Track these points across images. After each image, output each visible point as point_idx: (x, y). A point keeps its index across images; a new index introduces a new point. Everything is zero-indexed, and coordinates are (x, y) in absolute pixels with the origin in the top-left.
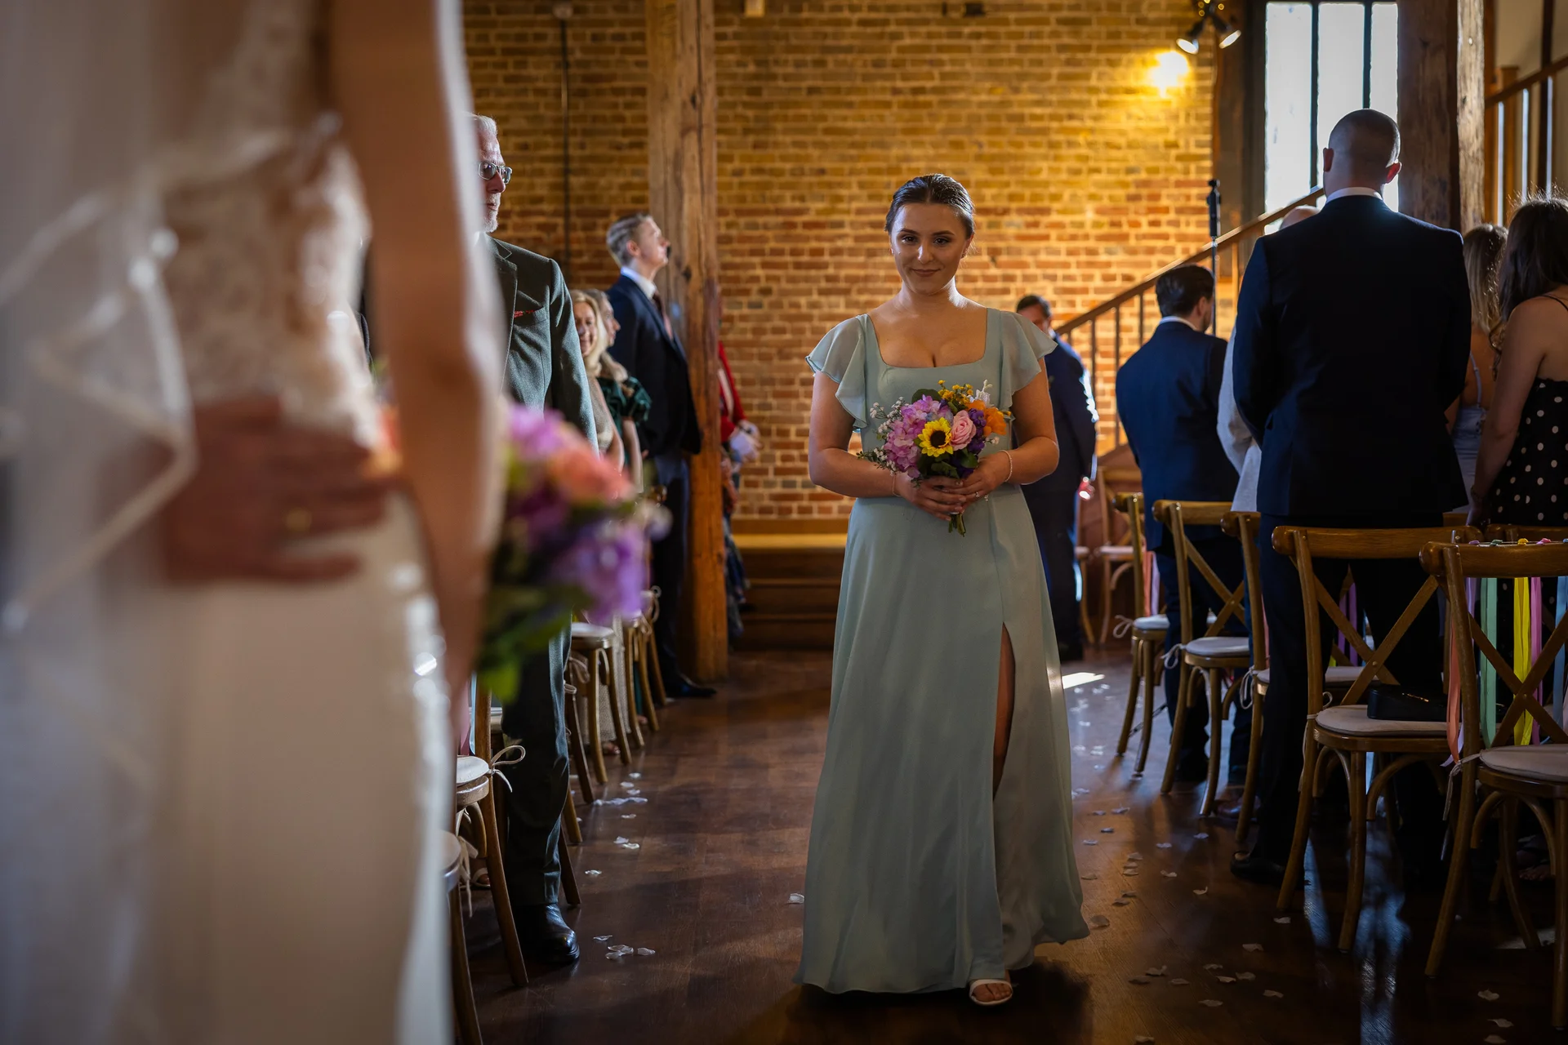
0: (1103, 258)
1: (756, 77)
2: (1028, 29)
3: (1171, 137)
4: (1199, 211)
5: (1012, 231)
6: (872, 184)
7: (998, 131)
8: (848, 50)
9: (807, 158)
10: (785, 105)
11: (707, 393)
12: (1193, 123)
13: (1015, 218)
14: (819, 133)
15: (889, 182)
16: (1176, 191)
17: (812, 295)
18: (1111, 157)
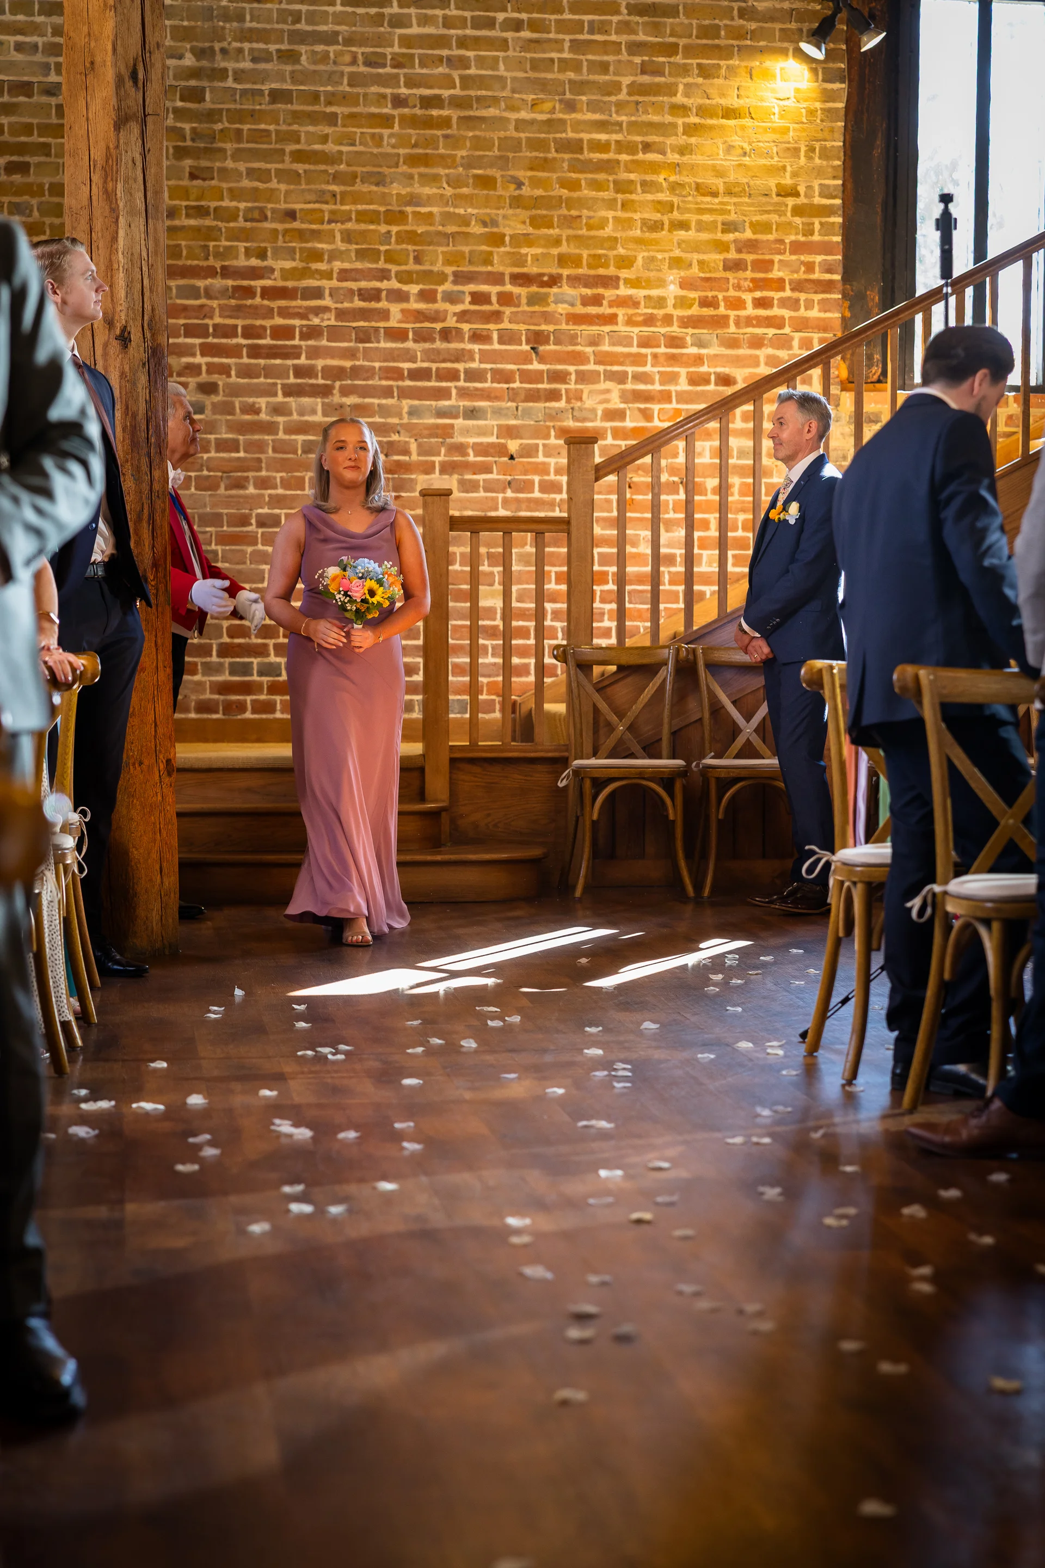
0: (693, 350)
1: (195, 73)
2: (587, 18)
3: (788, 181)
4: (827, 286)
5: (562, 308)
6: (363, 236)
7: (545, 165)
8: (331, 38)
9: (271, 195)
10: (239, 116)
12: (817, 161)
13: (567, 290)
14: (287, 158)
15: (389, 232)
16: (794, 257)
17: (275, 395)
18: (702, 206)
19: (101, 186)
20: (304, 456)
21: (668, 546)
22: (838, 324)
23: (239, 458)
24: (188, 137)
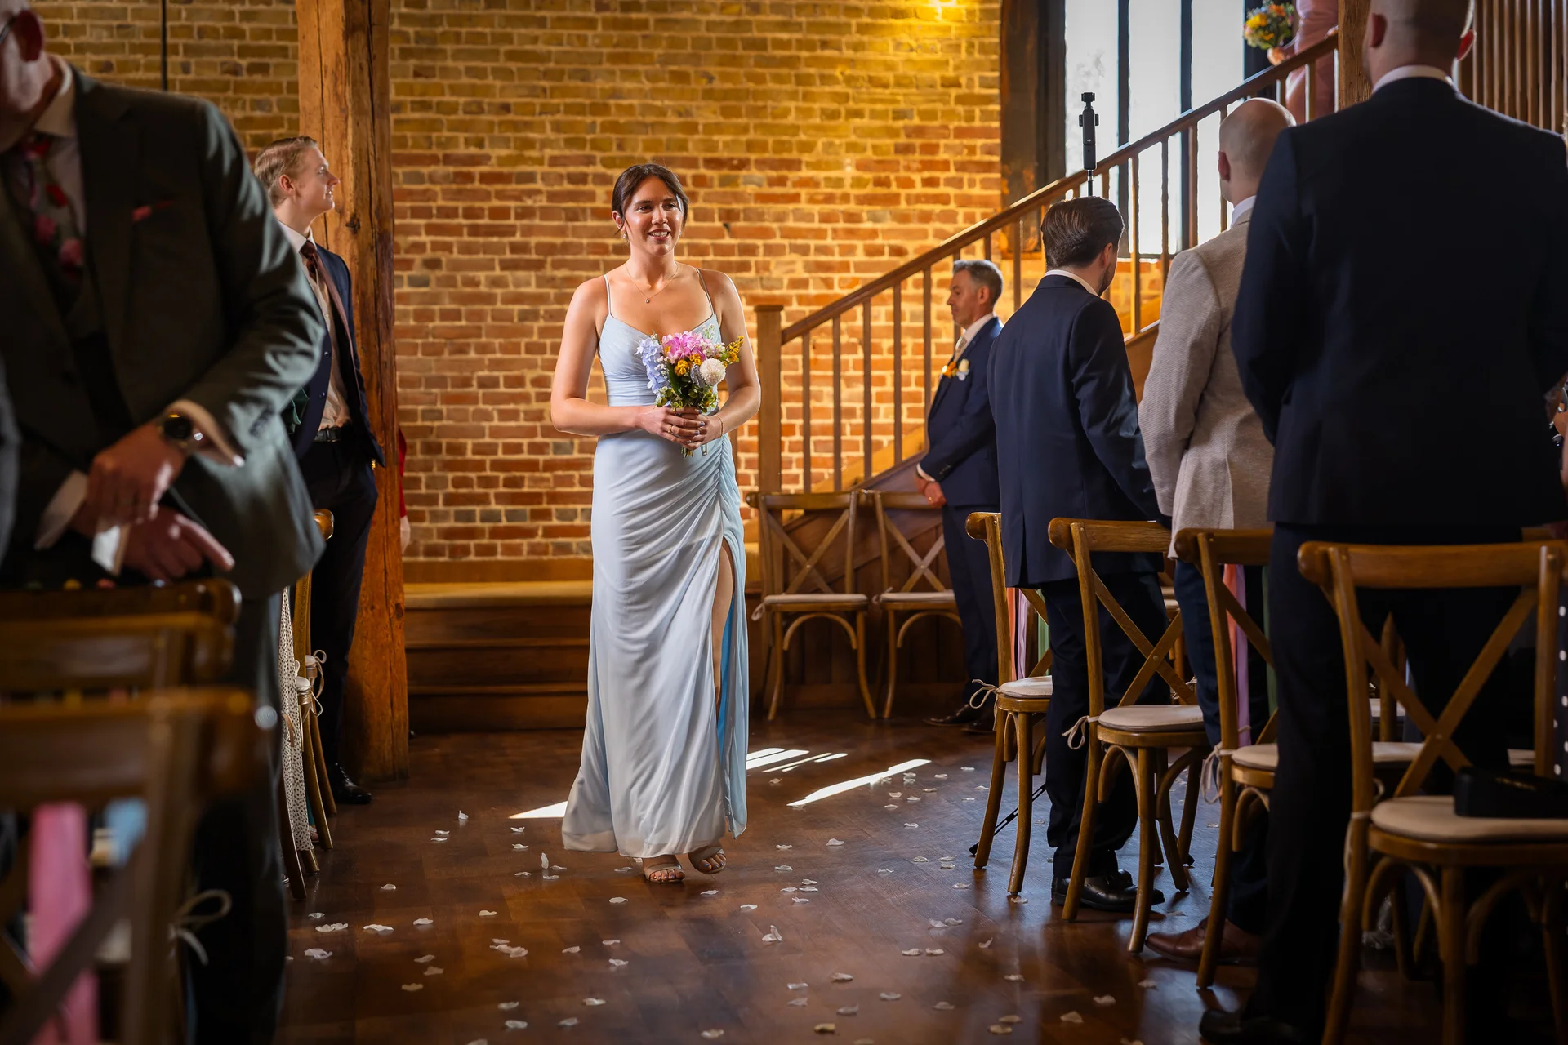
0: (868, 225)
3: (951, 73)
4: (987, 167)
5: (751, 189)
6: (571, 126)
7: (734, 61)
9: (487, 90)
11: (380, 386)
12: (977, 55)
13: (755, 173)
14: (502, 57)
15: (594, 123)
16: (957, 141)
17: (493, 269)
18: (876, 96)
19: (331, 88)
20: (520, 324)
21: (850, 400)
22: (998, 201)
23: (461, 327)
24: (412, 40)
